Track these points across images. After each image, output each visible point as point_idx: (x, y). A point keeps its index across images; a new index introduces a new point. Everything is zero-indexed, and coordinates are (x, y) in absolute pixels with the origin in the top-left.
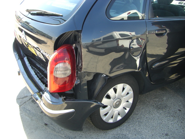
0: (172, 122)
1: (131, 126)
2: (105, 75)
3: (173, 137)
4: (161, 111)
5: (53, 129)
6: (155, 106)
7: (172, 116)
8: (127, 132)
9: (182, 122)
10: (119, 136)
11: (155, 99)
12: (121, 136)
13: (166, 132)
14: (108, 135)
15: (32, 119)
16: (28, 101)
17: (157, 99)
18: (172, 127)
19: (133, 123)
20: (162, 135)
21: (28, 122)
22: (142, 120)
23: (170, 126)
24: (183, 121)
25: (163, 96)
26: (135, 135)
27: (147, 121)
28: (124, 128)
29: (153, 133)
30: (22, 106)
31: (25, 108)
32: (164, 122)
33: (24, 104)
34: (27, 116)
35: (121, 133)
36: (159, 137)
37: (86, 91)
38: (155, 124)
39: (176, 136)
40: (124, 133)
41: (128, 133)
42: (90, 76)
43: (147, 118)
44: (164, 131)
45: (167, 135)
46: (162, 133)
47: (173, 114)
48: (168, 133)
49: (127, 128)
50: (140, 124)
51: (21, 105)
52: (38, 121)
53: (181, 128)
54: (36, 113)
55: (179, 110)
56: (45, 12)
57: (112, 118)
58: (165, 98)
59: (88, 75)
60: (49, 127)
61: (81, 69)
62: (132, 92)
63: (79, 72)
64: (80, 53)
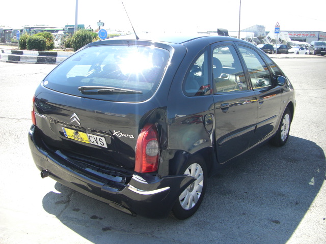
0: (244, 204)
1: (204, 213)
2: (185, 153)
3: (251, 215)
4: (228, 196)
5: (122, 230)
6: (219, 193)
9: (253, 202)
10: (198, 223)
11: (215, 187)
12: (200, 222)
13: (242, 212)
15: (87, 226)
16: (64, 209)
17: (218, 187)
18: (246, 207)
21: (84, 229)
22: (212, 206)
23: (244, 207)
25: (223, 183)
26: (214, 219)
27: (218, 206)
29: (231, 215)
30: (61, 216)
31: (68, 217)
32: (236, 205)
33: (63, 213)
34: (78, 225)
35: (199, 220)
36: (238, 216)
38: (227, 207)
39: (253, 213)
40: (202, 220)
42: (172, 154)
44: (240, 211)
45: (244, 214)
46: (239, 213)
47: (241, 197)
48: (244, 212)
50: (213, 210)
51: (59, 215)
52: (96, 226)
53: (255, 207)
54: (87, 219)
55: (245, 192)
56: (115, 90)
57: (188, 204)
58: (225, 185)
59: (170, 153)
60: (115, 229)
61: (166, 146)
62: (202, 173)
63: (164, 151)
64: (165, 130)
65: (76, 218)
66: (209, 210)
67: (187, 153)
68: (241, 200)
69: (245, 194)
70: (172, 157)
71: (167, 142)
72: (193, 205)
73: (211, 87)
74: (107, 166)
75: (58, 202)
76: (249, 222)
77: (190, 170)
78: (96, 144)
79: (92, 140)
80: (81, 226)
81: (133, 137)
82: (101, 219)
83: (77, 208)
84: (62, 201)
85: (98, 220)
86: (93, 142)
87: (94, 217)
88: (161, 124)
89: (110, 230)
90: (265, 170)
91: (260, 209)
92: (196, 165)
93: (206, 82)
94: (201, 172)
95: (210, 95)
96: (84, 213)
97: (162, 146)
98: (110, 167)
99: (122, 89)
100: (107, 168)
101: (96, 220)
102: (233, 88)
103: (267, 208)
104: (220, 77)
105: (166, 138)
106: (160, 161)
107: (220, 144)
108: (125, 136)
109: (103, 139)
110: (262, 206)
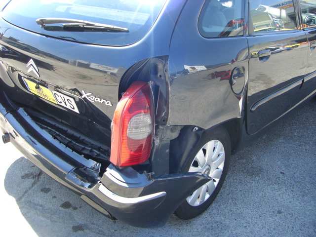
0: (279, 193)
1: (222, 206)
2: (197, 129)
3: (290, 214)
4: (257, 178)
5: (100, 231)
6: (245, 171)
7: (275, 183)
8: (222, 217)
9: (292, 191)
10: (212, 226)
11: (241, 161)
12: (215, 225)
13: (276, 209)
14: (194, 227)
15: (53, 220)
16: (30, 188)
17: (244, 161)
18: (283, 199)
19: (224, 201)
20: (272, 213)
21: (47, 226)
22: (235, 195)
23: (279, 199)
24: (293, 188)
25: (251, 154)
26: (236, 220)
27: (243, 196)
28: (215, 211)
29: (260, 213)
30: (23, 200)
31: (31, 202)
32: (268, 194)
33: (26, 195)
34: (41, 217)
35: (213, 220)
36: (270, 217)
37: (168, 158)
38: (256, 199)
39: (293, 212)
40: (217, 220)
41: (223, 219)
42: (175, 132)
43: (241, 191)
44: (273, 206)
45: (279, 212)
46: (272, 210)
47: (276, 180)
48: (280, 209)
49: (219, 210)
50: (235, 202)
51: (21, 198)
52: (66, 221)
53: (295, 199)
54: (55, 208)
55: (281, 173)
56: (87, 24)
57: (199, 198)
58: (254, 158)
59: (172, 131)
60: (90, 229)
61: (165, 120)
62: (224, 152)
63: (161, 127)
64: (164, 94)
65: (41, 206)
66: (230, 201)
67: (200, 129)
68: (276, 186)
69: (281, 175)
70: (175, 135)
71: (167, 114)
72: (207, 196)
73: (245, 23)
74: (83, 137)
75: (26, 175)
76: (286, 227)
77: (205, 151)
78: (64, 105)
79: (60, 99)
80: (44, 219)
81: (110, 104)
82: (75, 208)
83: (47, 187)
84: (32, 174)
85: (70, 210)
86: (61, 102)
87: (66, 205)
88: (158, 84)
89: (83, 230)
90: (308, 137)
91: (303, 204)
92: (215, 142)
93: (238, 15)
94: (221, 150)
95: (243, 36)
96: (54, 197)
97: (159, 120)
98: (87, 139)
99: (97, 24)
100: (82, 142)
101: (67, 210)
102: (267, 25)
103: (312, 203)
104: (257, 9)
105: (165, 107)
106: (154, 144)
107: (253, 109)
108: (99, 100)
109: (72, 100)
110: (306, 198)
